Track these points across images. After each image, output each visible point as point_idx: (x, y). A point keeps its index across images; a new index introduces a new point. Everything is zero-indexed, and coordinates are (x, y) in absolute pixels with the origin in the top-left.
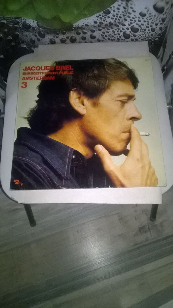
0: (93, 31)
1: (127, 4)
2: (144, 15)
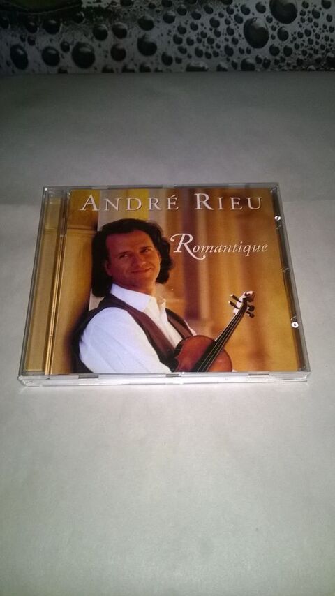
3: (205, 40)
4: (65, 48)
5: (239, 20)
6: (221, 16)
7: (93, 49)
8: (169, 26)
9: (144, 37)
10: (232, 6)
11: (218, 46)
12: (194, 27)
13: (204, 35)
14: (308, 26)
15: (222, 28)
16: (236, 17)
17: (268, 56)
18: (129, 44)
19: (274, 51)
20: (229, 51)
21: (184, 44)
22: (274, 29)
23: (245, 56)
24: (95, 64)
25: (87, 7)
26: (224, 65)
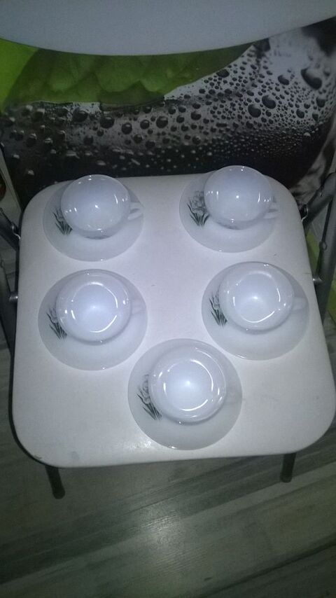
3: (227, 112)
4: (153, 119)
5: (246, 104)
6: (236, 102)
7: (167, 119)
8: (208, 107)
9: (195, 112)
10: (242, 98)
11: (234, 115)
12: (222, 106)
13: (227, 110)
14: (283, 113)
15: (237, 107)
16: (244, 103)
17: (261, 122)
18: (187, 115)
19: (264, 120)
20: (240, 117)
21: (216, 114)
22: (264, 110)
23: (249, 120)
24: (168, 125)
25: (167, 100)
26: (237, 123)
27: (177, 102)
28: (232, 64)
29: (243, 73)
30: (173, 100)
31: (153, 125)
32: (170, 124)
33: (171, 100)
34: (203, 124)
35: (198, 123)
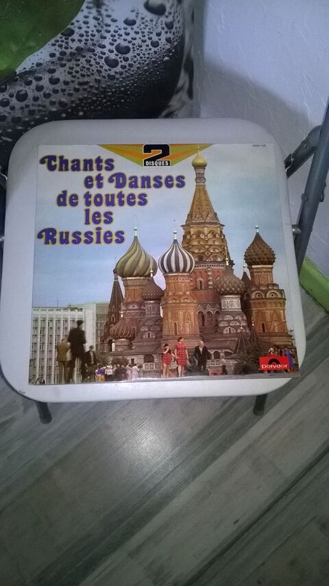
0: (52, 71)
1: (99, 12)
2: (133, 23)
27: (31, 72)
28: (74, 21)
29: (88, 27)
30: (26, 71)
31: (14, 101)
32: (31, 95)
33: (24, 73)
34: (64, 87)
35: (58, 87)
